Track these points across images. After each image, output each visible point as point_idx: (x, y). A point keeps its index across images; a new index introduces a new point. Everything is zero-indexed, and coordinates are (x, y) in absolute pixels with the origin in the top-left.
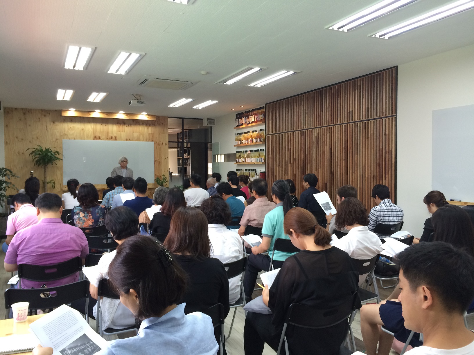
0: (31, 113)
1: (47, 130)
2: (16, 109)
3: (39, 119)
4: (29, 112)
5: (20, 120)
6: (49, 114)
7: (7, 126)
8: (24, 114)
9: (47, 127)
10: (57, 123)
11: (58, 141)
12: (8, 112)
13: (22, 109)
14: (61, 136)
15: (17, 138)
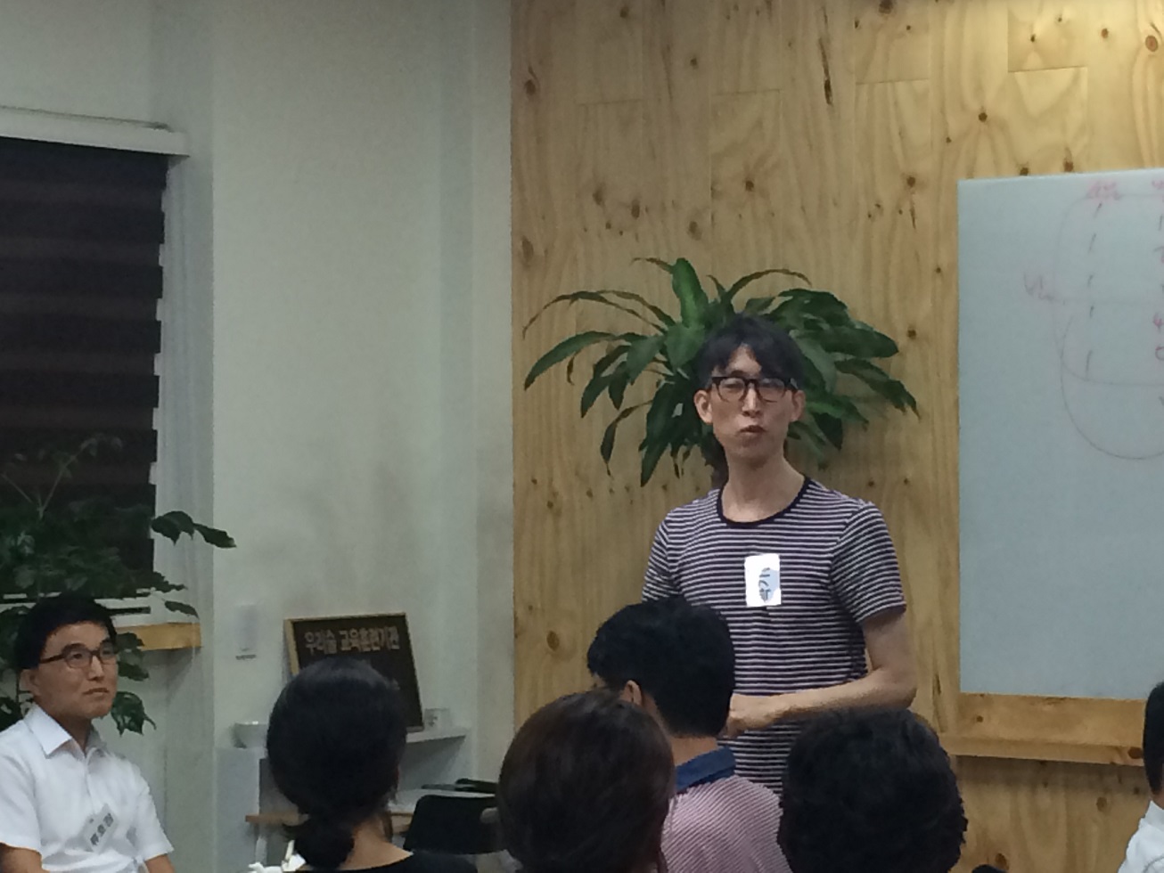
1: (828, 87)
5: (624, 13)
9: (824, 57)
11: (921, 200)
14: (949, 140)
15: (598, 198)
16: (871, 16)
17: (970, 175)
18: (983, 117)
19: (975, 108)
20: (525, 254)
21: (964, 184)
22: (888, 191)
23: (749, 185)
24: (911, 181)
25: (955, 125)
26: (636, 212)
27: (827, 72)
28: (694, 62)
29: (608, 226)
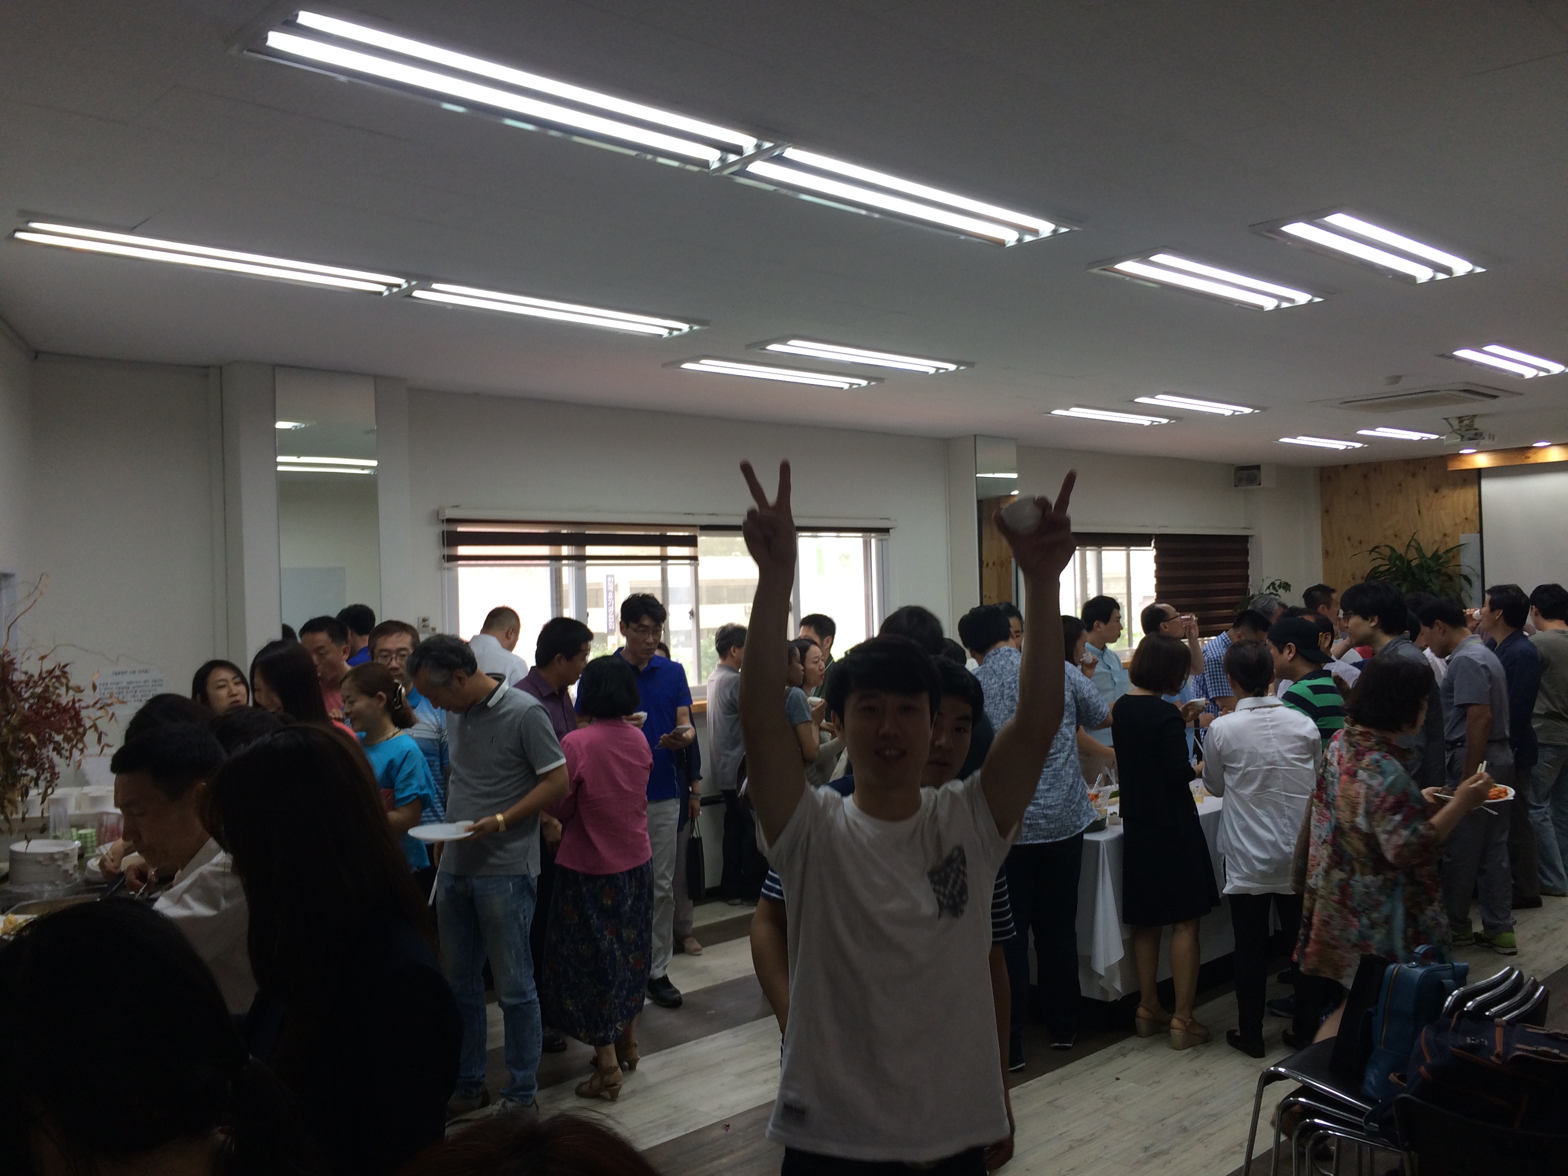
0: (1381, 473)
1: (1419, 511)
2: (1346, 466)
3: (1400, 485)
4: (1375, 470)
5: (1356, 493)
6: (1425, 468)
7: (1327, 511)
8: (1365, 477)
9: (1418, 504)
10: (1445, 491)
11: (1448, 539)
12: (1329, 478)
13: (1360, 465)
14: (1456, 525)
15: (1349, 539)
16: (1432, 493)
17: (1463, 533)
18: (1466, 519)
19: (1464, 516)
20: (1326, 554)
21: (1461, 535)
22: (1438, 538)
23: (1396, 536)
24: (1445, 535)
25: (1458, 520)
26: (1361, 542)
27: (1419, 506)
28: (1378, 505)
29: (1352, 546)
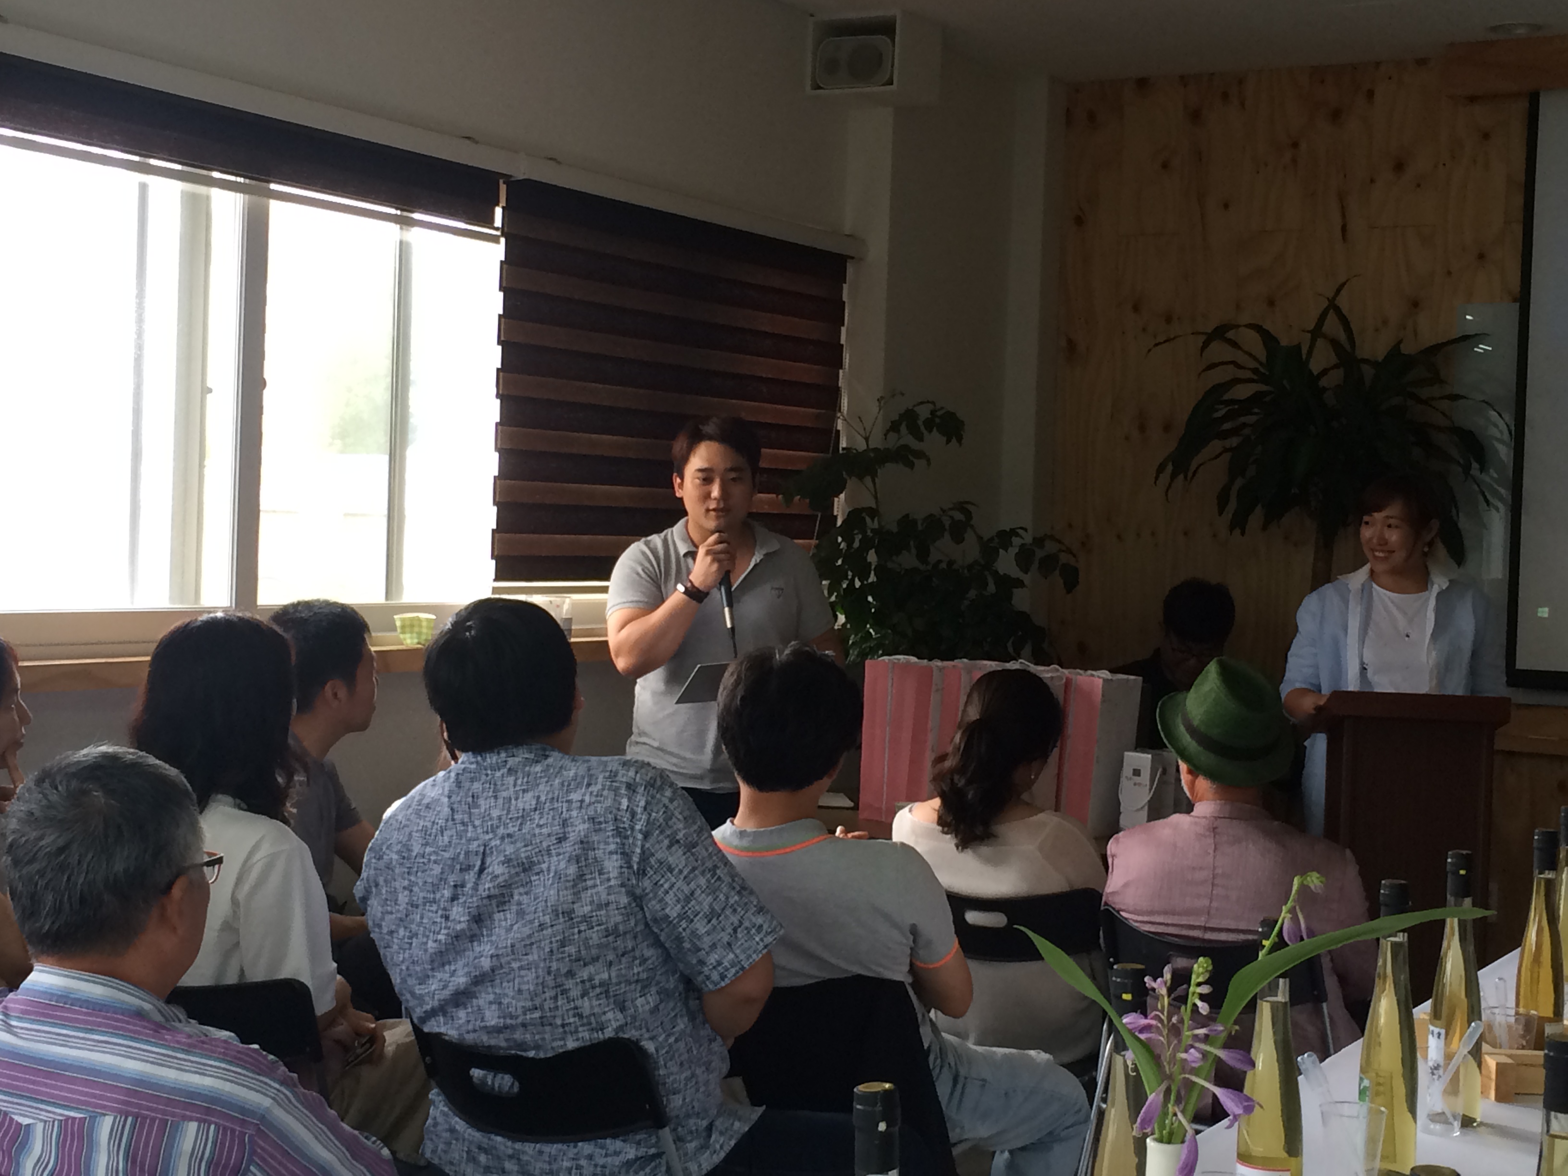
0: (1242, 105)
1: (1344, 229)
2: (1142, 83)
3: (1295, 145)
4: (1225, 96)
5: (1165, 166)
6: (1370, 94)
8: (1195, 116)
9: (1343, 207)
10: (1424, 169)
11: (1423, 320)
12: (1092, 117)
13: (1184, 80)
14: (1450, 271)
15: (1136, 308)
16: (1385, 176)
17: (1471, 301)
18: (1482, 254)
19: (1476, 249)
20: (1069, 350)
21: (1460, 308)
22: (1394, 310)
23: (1271, 303)
24: (1415, 304)
25: (1456, 261)
26: (1169, 320)
27: (1344, 216)
28: (1226, 206)
29: (1144, 330)
